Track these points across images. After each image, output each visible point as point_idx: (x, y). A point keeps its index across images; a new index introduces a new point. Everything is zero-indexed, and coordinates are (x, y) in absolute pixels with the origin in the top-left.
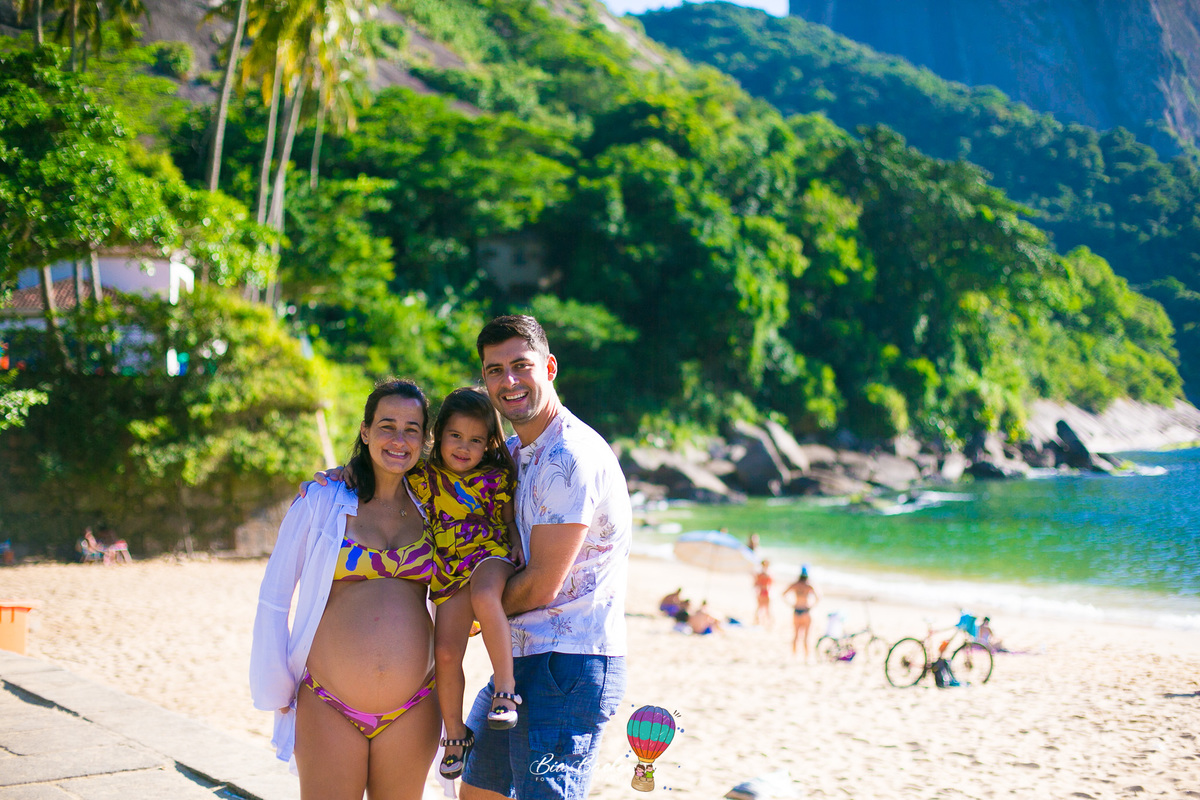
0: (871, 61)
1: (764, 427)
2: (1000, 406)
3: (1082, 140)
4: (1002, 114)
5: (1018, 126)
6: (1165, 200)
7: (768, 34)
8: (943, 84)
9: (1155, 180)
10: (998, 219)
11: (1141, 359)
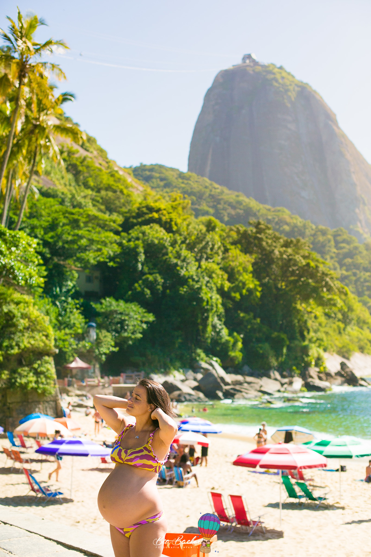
0: (228, 194)
1: (211, 365)
2: (316, 355)
3: (324, 233)
4: (288, 220)
5: (295, 226)
6: (362, 261)
7: (180, 180)
8: (261, 206)
9: (357, 252)
10: (317, 267)
11: (362, 334)
